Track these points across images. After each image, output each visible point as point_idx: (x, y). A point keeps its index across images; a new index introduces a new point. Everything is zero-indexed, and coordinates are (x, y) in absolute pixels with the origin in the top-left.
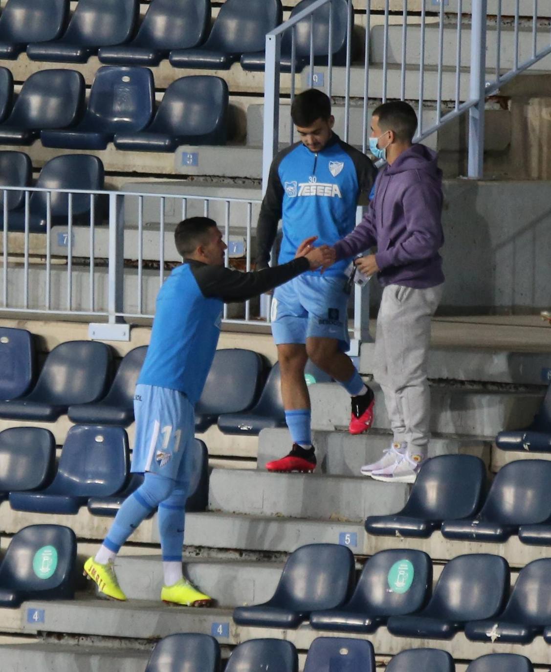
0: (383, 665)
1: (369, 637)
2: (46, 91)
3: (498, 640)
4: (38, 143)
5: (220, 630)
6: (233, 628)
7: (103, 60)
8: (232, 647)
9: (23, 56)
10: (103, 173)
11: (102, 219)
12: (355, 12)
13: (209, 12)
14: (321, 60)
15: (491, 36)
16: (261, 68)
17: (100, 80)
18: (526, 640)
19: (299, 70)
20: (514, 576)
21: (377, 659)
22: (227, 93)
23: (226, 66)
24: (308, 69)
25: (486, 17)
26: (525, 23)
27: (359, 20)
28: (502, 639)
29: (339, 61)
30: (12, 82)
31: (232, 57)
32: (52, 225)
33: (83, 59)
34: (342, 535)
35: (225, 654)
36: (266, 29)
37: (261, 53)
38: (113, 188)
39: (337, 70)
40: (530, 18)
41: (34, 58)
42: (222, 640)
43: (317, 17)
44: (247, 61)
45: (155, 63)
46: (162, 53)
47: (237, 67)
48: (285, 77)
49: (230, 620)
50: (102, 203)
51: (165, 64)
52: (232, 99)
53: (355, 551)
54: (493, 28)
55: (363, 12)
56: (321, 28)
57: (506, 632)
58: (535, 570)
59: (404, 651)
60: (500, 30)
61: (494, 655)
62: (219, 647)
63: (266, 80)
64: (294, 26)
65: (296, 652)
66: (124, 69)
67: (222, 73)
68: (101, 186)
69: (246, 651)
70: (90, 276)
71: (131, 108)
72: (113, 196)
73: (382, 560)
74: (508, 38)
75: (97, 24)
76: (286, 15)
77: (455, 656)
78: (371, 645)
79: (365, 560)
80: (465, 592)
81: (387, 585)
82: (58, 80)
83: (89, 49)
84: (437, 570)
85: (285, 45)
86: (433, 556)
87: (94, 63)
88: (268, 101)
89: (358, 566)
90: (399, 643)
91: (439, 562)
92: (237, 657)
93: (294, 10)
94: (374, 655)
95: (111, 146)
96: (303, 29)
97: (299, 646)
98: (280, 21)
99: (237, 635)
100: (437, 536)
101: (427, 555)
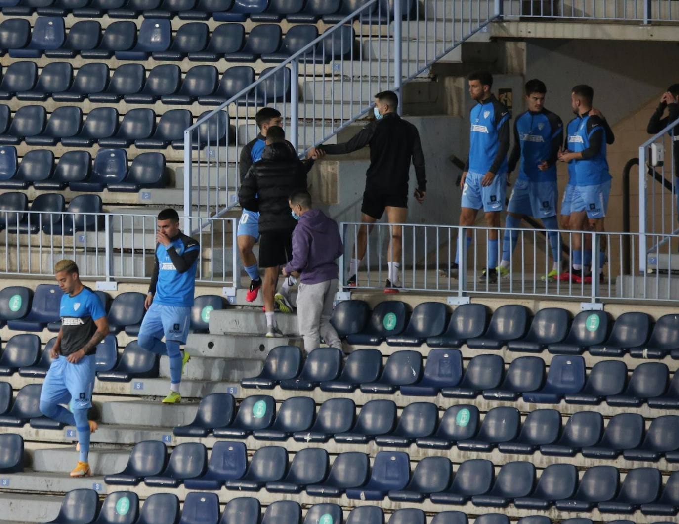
0: (251, 455)
1: (244, 441)
2: (71, 162)
3: (310, 441)
4: (68, 189)
5: (167, 439)
6: (173, 438)
7: (101, 146)
8: (173, 448)
9: (59, 144)
10: (102, 204)
11: (102, 228)
12: (230, 118)
13: (155, 119)
14: (213, 143)
15: (301, 129)
16: (182, 148)
17: (99, 156)
18: (325, 441)
19: (202, 148)
20: (318, 408)
21: (248, 452)
22: (165, 161)
23: (164, 147)
24: (207, 148)
25: (298, 119)
26: (318, 122)
27: (232, 122)
28: (312, 441)
29: (222, 143)
30: (54, 158)
31: (167, 143)
32: (76, 231)
33: (90, 145)
34: (229, 389)
35: (170, 451)
36: (184, 128)
37: (182, 140)
38: (107, 211)
39: (221, 148)
40: (320, 119)
41: (65, 145)
42: (168, 444)
43: (211, 121)
44: (175, 145)
45: (128, 146)
46: (131, 141)
47: (170, 148)
48: (195, 153)
49: (172, 433)
50: (102, 219)
51: (133, 147)
52: (167, 164)
53: (236, 397)
54: (302, 125)
55: (234, 118)
56: (213, 127)
57: (314, 437)
58: (329, 404)
59: (262, 448)
60: (306, 125)
61: (308, 449)
62: (166, 447)
63: (185, 154)
64: (199, 126)
65: (206, 449)
66: (112, 150)
67: (162, 151)
68: (101, 210)
69: (180, 449)
70: (96, 257)
71: (115, 170)
72: (107, 215)
73: (249, 401)
74: (310, 130)
75: (97, 127)
76: (195, 120)
77: (289, 450)
78: (245, 445)
79: (241, 401)
80: (293, 417)
81: (252, 414)
82: (77, 156)
83: (93, 140)
84: (278, 406)
85: (194, 136)
86: (276, 398)
87: (96, 147)
88: (186, 164)
89: (237, 404)
90: (259, 444)
91: (279, 401)
92: (175, 453)
93: (199, 117)
94: (246, 450)
95: (105, 190)
96: (204, 127)
97: (207, 446)
98: (191, 124)
99: (175, 441)
100: (278, 388)
101: (273, 398)
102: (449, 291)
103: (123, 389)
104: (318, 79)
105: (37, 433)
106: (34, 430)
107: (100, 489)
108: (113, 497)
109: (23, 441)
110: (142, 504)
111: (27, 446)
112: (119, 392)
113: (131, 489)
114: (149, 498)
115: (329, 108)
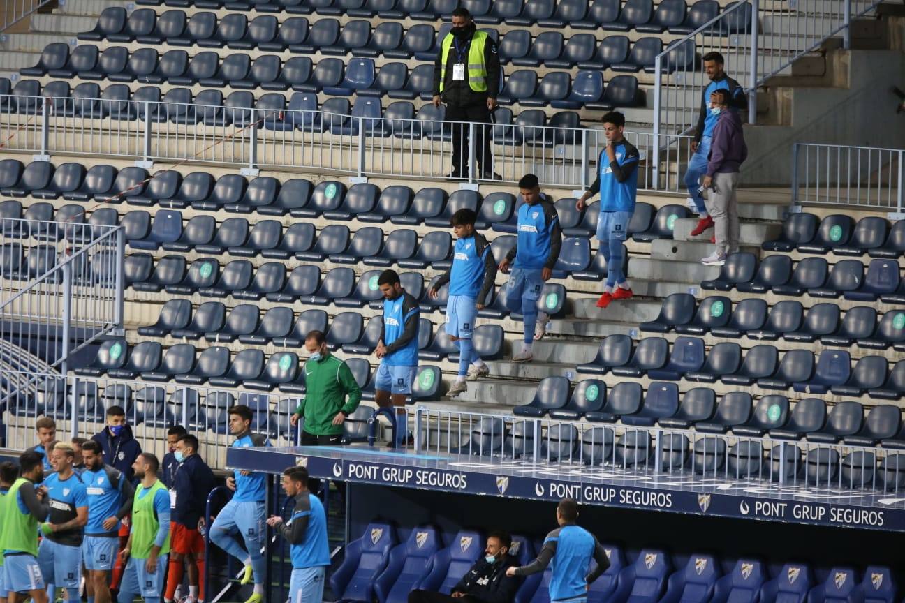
0: (708, 350)
1: (702, 337)
2: (553, 82)
3: (763, 339)
4: (549, 106)
5: (633, 333)
6: (639, 332)
7: (579, 68)
8: (639, 341)
9: (542, 66)
10: (579, 120)
11: (579, 142)
12: (697, 46)
13: (629, 46)
14: (681, 69)
15: (760, 58)
16: (653, 72)
17: (578, 77)
18: (775, 339)
19: (671, 73)
20: (770, 309)
21: (706, 347)
22: (637, 83)
23: (637, 71)
24: (675, 73)
25: (757, 49)
26: (775, 53)
27: (699, 50)
28: (764, 339)
29: (689, 69)
30: (537, 78)
31: (640, 67)
32: (556, 144)
33: (570, 67)
34: (690, 289)
35: (635, 344)
36: (655, 54)
37: (653, 65)
38: (584, 127)
39: (688, 73)
40: (777, 50)
41: (547, 66)
42: (633, 338)
43: (679, 48)
44: (647, 69)
45: (604, 69)
46: (607, 65)
47: (642, 71)
48: (664, 76)
49: (637, 329)
50: (579, 134)
51: (608, 70)
52: (639, 86)
53: (696, 297)
54: (760, 55)
55: (700, 46)
56: (681, 54)
57: (766, 335)
58: (779, 306)
59: (718, 344)
60: (764, 55)
61: (760, 346)
62: (632, 341)
63: (656, 77)
64: (669, 53)
65: (669, 343)
66: (590, 72)
67: (635, 75)
68: (579, 126)
69: (645, 343)
70: (573, 168)
71: (593, 90)
72: (584, 131)
73: (708, 301)
74: (768, 59)
75: (577, 51)
76: (665, 47)
77: (742, 346)
78: (703, 341)
79: (700, 301)
80: (747, 317)
81: (710, 313)
82: (559, 77)
83: (573, 63)
84: (734, 306)
85: (664, 62)
86: (732, 299)
87: (575, 69)
88: (657, 87)
89: (697, 304)
90: (716, 340)
91: (735, 302)
92: (641, 346)
93: (669, 45)
94: (704, 345)
95: (583, 108)
96: (673, 54)
97: (670, 341)
98: (662, 51)
99: (641, 336)
100: (734, 290)
101: (729, 299)
102: (889, 207)
103: (594, 287)
104: (776, 14)
105: (516, 325)
106: (514, 322)
107: (572, 377)
108: (583, 384)
109: (503, 332)
110: (609, 391)
111: (507, 336)
112: (591, 290)
113: (600, 377)
114: (616, 386)
115: (785, 40)
